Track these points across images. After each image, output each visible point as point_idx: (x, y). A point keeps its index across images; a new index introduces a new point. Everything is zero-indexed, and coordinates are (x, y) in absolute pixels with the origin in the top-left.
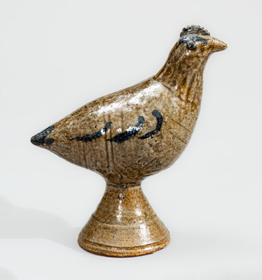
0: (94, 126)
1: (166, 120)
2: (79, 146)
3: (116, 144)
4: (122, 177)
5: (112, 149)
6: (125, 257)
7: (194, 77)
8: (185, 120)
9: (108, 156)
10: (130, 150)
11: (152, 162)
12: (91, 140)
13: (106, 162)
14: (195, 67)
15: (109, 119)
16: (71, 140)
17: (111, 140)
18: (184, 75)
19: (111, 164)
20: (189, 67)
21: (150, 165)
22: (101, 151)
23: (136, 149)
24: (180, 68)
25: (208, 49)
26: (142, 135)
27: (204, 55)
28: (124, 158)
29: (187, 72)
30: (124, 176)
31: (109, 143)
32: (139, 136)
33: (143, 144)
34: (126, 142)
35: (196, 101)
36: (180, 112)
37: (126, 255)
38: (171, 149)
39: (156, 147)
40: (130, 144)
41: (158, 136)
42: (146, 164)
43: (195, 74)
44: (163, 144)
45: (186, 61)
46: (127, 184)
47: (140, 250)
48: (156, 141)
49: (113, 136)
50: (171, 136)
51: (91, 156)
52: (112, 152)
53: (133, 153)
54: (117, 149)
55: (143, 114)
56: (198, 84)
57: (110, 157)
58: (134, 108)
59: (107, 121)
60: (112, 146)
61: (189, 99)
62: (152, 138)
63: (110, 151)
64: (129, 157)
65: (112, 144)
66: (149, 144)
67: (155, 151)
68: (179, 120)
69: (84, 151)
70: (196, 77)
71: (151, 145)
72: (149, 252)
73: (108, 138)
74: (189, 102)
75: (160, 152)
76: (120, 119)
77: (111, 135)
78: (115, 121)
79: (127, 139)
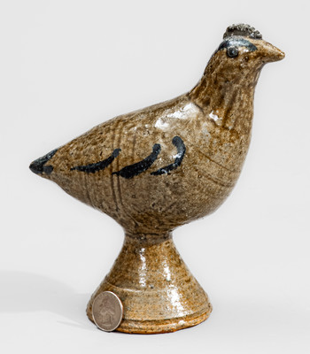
0: (99, 153)
1: (190, 152)
2: (81, 178)
3: (124, 179)
4: (137, 224)
5: (119, 186)
6: (132, 333)
7: (234, 96)
8: (218, 154)
9: (114, 195)
10: (141, 189)
11: (170, 207)
12: (94, 172)
13: (113, 203)
14: (237, 81)
15: (118, 145)
16: (71, 169)
17: (118, 174)
18: (221, 91)
19: (120, 206)
20: (227, 81)
21: (169, 211)
22: (106, 188)
23: (148, 188)
24: (216, 82)
25: (255, 58)
26: (155, 170)
27: (249, 65)
28: (134, 200)
29: (225, 87)
30: (139, 224)
31: (115, 177)
32: (152, 170)
33: (157, 182)
34: (135, 177)
35: (239, 128)
36: (212, 142)
37: (133, 330)
38: (196, 192)
39: (174, 187)
40: (141, 180)
41: (177, 172)
42: (163, 209)
43: (236, 92)
44: (185, 184)
45: (224, 72)
46: (145, 235)
47: (154, 326)
48: (174, 179)
49: (121, 168)
50: (195, 174)
51: (95, 193)
52: (119, 190)
53: (145, 193)
54: (125, 186)
55: (161, 141)
56: (241, 105)
57: (117, 196)
58: (151, 132)
59: (115, 147)
60: (119, 182)
61: (227, 125)
62: (169, 174)
63: (116, 188)
64: (140, 198)
65: (118, 179)
66: (165, 182)
67: (174, 193)
68: (210, 152)
69: (86, 185)
70: (238, 96)
71: (167, 185)
72: (166, 329)
73: (114, 170)
74: (227, 129)
75: (180, 194)
76: (132, 146)
77: (118, 166)
78: (124, 147)
79: (137, 174)
